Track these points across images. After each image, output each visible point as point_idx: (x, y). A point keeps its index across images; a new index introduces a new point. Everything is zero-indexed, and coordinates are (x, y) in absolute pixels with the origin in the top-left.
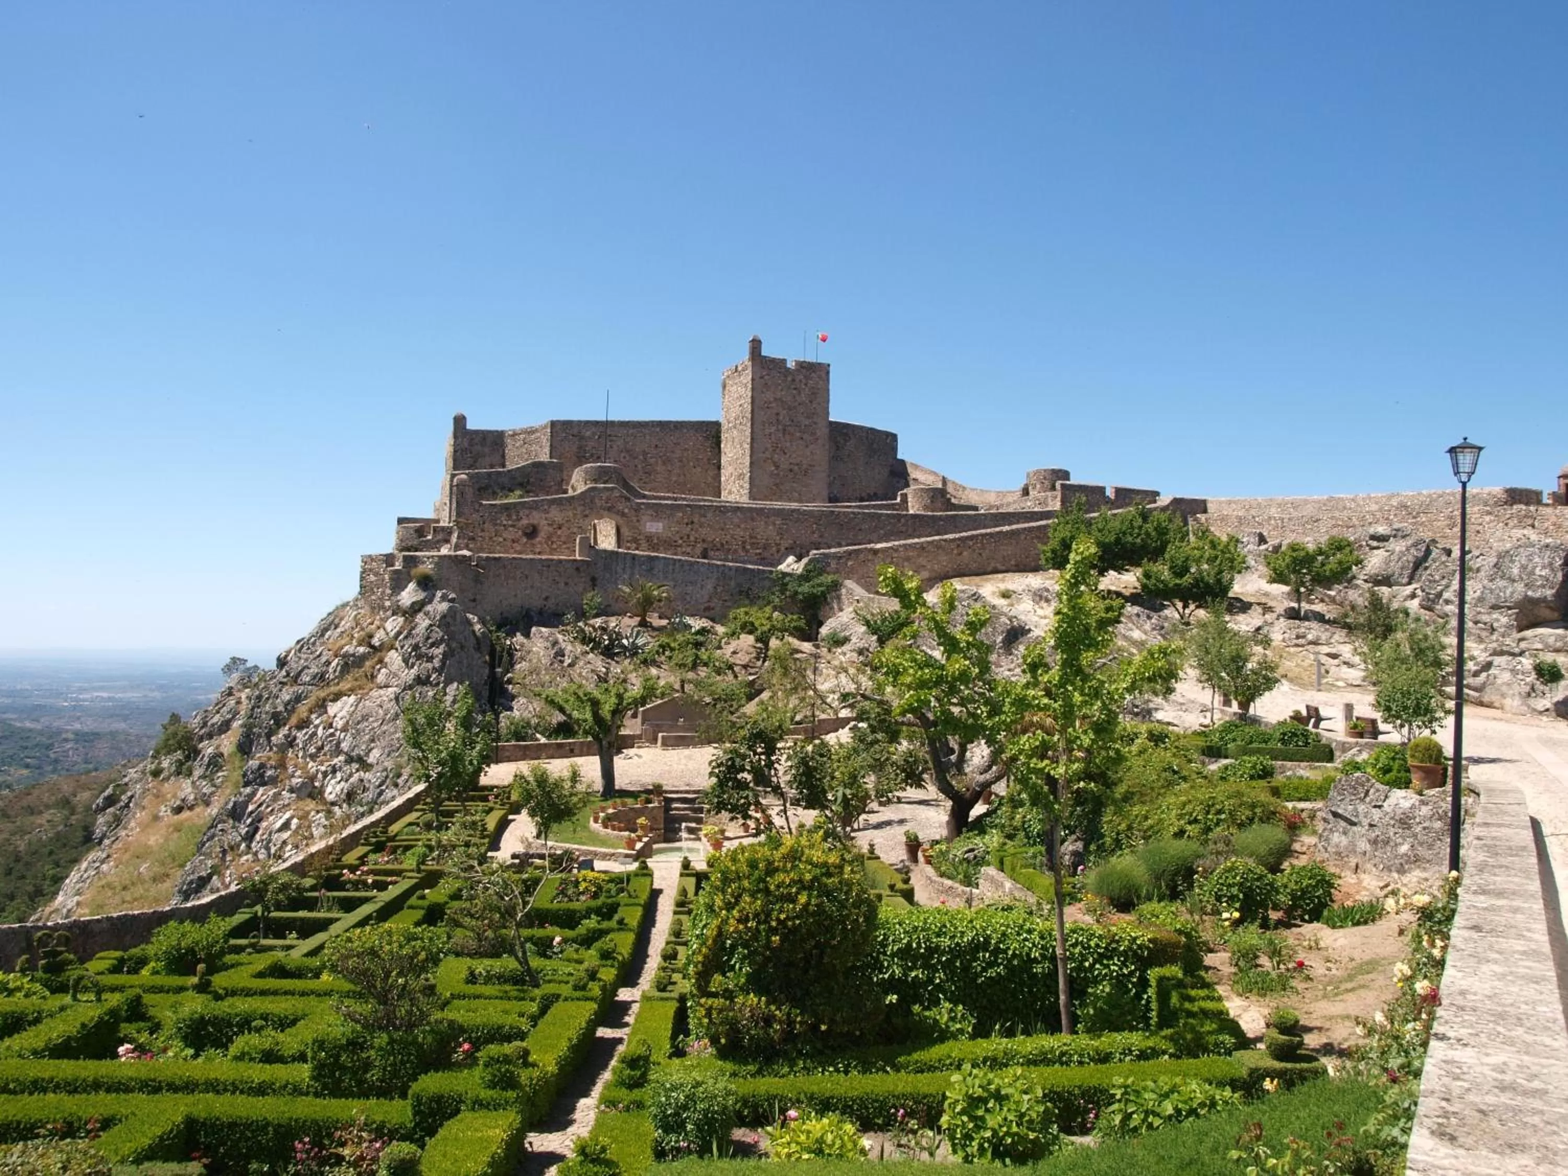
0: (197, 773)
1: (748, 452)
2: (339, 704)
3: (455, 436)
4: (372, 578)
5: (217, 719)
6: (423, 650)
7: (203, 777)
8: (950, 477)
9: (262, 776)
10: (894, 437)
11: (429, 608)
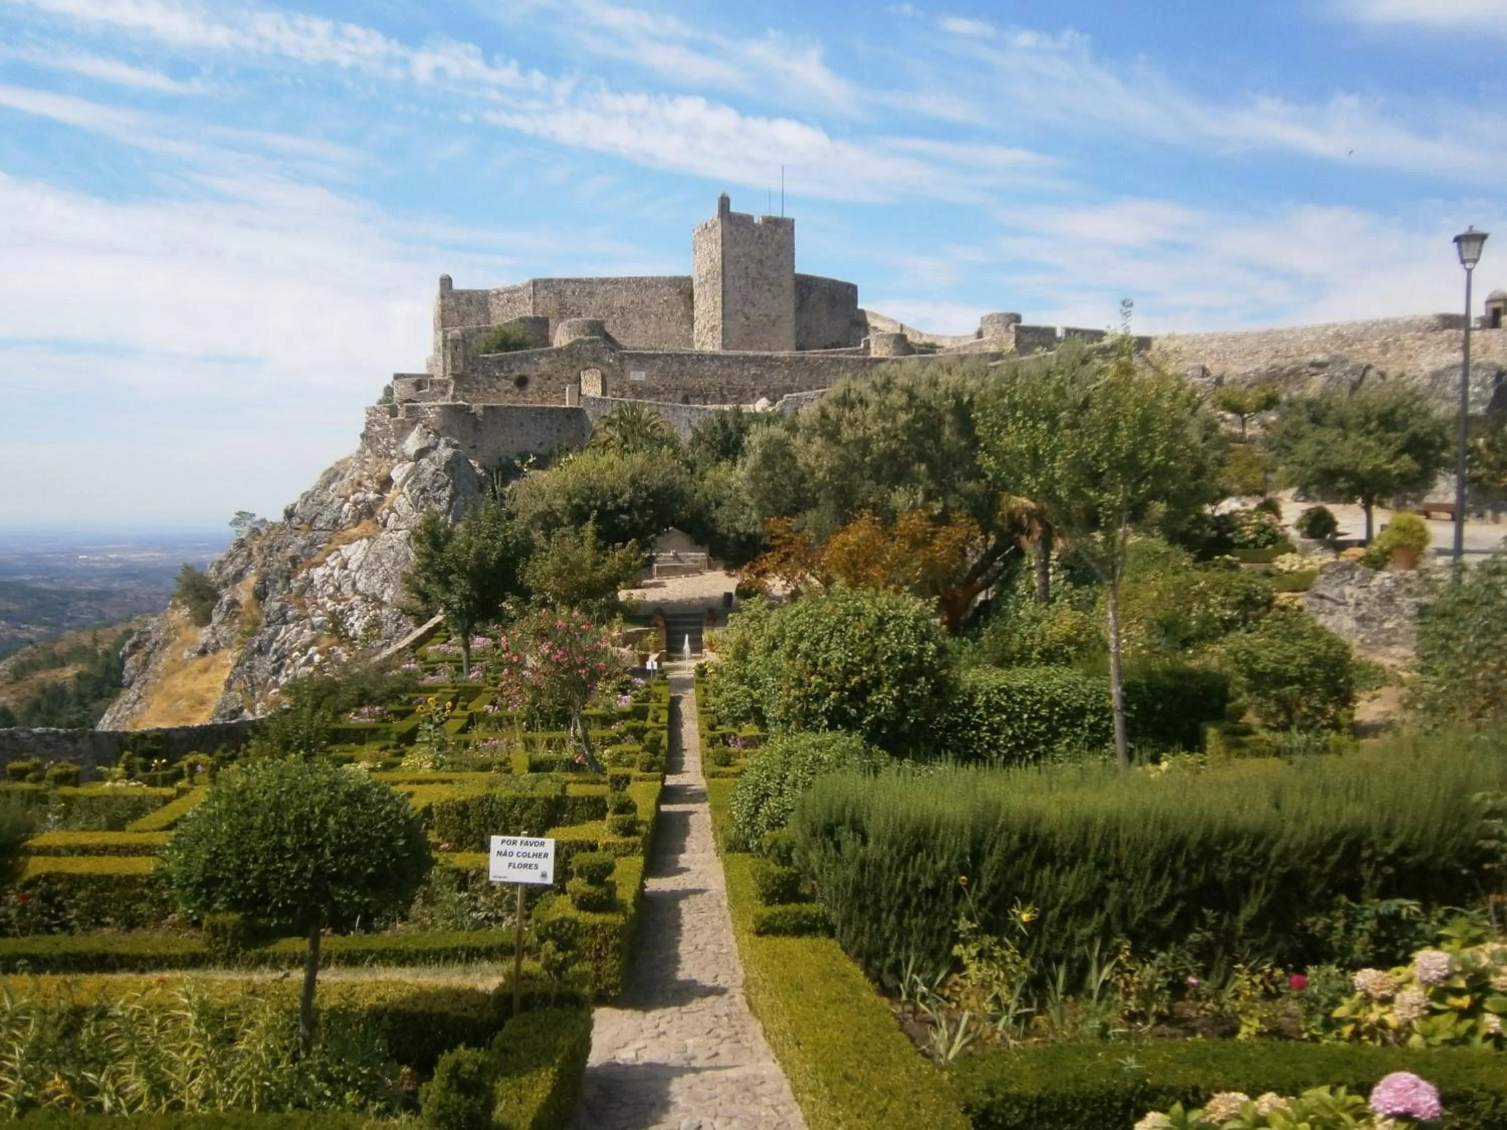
0: (216, 619)
1: (719, 305)
2: (353, 546)
3: (443, 297)
4: (377, 428)
5: (230, 569)
6: (431, 494)
7: (222, 623)
8: (907, 324)
9: (284, 615)
10: (853, 289)
11: (434, 454)
